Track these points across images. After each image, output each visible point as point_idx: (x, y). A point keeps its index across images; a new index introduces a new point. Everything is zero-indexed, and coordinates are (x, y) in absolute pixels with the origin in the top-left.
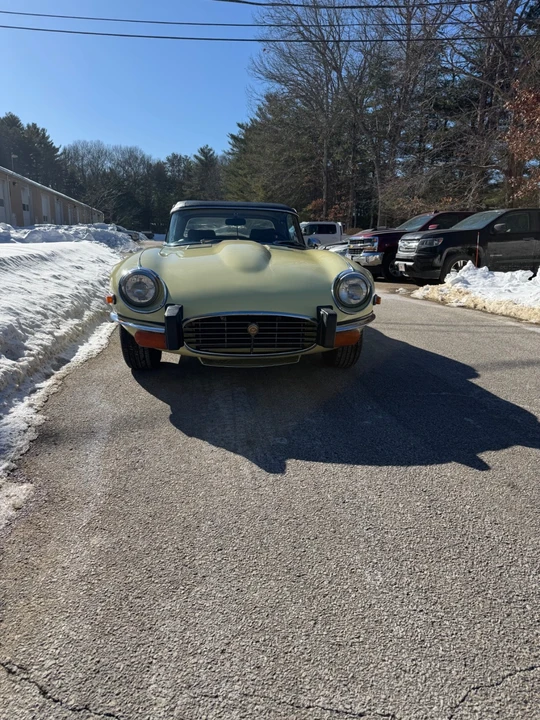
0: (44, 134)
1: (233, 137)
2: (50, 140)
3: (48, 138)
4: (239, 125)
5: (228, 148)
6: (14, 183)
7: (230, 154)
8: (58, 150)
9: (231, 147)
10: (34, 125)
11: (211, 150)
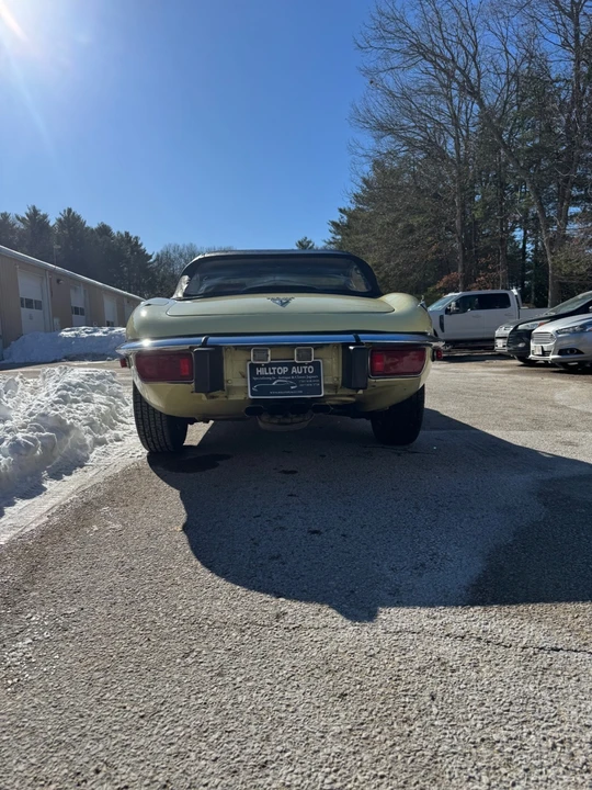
0: (137, 242)
1: (334, 224)
2: (143, 247)
3: (141, 245)
4: (341, 210)
5: (329, 236)
6: (58, 281)
7: (331, 243)
8: (151, 257)
9: (333, 235)
10: (127, 234)
11: (309, 242)
